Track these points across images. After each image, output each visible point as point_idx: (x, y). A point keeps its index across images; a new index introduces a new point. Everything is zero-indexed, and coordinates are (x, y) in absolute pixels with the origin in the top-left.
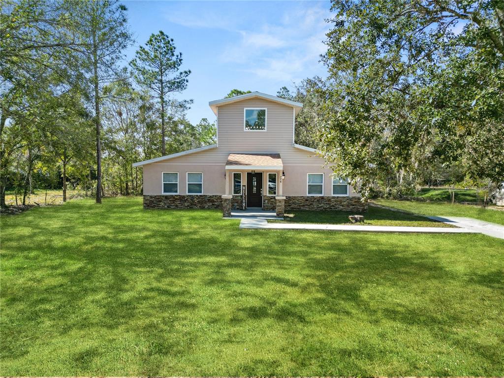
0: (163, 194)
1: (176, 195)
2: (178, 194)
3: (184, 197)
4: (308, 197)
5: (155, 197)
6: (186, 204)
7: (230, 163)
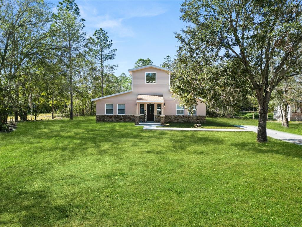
0: (106, 114)
1: (112, 115)
2: (113, 114)
3: (116, 116)
4: (177, 116)
5: (102, 116)
6: (117, 119)
7: (138, 99)
